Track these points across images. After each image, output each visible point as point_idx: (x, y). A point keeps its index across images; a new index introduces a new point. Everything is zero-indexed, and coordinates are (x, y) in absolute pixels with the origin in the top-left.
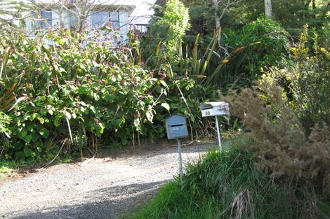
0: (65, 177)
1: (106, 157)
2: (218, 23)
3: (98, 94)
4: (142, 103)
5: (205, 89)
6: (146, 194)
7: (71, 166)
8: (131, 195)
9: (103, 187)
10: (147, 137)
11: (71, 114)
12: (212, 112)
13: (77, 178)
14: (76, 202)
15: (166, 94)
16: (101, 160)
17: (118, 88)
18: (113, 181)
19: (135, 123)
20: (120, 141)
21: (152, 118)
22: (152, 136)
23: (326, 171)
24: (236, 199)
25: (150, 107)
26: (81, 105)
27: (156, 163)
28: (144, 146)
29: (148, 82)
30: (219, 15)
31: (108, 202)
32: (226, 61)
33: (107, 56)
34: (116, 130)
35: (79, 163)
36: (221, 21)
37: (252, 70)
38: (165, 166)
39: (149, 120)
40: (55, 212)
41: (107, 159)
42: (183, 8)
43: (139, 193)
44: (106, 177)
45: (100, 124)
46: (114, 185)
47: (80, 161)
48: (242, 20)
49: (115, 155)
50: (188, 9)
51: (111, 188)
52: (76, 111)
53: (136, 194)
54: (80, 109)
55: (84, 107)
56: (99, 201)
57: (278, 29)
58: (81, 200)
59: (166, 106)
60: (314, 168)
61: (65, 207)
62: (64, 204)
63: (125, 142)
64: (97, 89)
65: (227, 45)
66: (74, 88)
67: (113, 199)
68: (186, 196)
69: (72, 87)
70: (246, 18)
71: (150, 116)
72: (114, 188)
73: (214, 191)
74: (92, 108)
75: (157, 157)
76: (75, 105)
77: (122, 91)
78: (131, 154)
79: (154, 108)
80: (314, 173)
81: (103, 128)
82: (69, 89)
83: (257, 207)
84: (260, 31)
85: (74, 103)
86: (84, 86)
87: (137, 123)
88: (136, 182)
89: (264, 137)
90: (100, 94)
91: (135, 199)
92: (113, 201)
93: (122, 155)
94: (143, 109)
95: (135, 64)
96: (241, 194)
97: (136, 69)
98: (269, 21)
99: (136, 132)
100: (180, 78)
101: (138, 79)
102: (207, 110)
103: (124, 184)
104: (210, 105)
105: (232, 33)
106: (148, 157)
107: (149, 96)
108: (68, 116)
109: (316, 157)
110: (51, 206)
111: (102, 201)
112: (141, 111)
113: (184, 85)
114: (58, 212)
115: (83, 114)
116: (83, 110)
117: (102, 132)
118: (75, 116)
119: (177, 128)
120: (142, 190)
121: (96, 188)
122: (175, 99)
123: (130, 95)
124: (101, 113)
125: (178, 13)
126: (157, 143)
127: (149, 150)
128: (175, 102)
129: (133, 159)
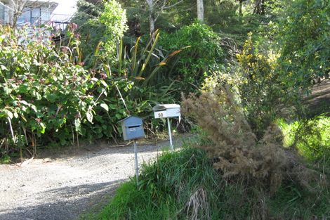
0: (8, 178)
1: (46, 157)
2: (152, 26)
3: (39, 93)
4: (84, 104)
5: (142, 91)
6: (100, 195)
7: (11, 167)
8: (84, 196)
9: (52, 188)
10: (86, 138)
11: (13, 113)
12: (165, 114)
13: (20, 179)
14: (29, 204)
15: (106, 94)
16: (41, 160)
17: (60, 87)
18: (61, 181)
19: (76, 123)
20: (58, 141)
21: (92, 118)
22: (91, 137)
23: (274, 171)
24: (192, 198)
25: (90, 107)
26: (22, 104)
27: (98, 164)
28: (82, 146)
29: (89, 82)
30: (153, 18)
31: (62, 203)
32: (163, 63)
33: (47, 55)
34: (57, 131)
35: (19, 164)
36: (155, 24)
37: (186, 73)
38: (109, 166)
39: (89, 120)
40: (11, 214)
41: (47, 160)
42: (120, 10)
43: (91, 194)
44: (51, 178)
45: (42, 124)
46: (63, 186)
47: (20, 161)
48: (174, 24)
49: (54, 156)
50: (125, 10)
51: (61, 189)
52: (18, 110)
53: (89, 195)
54: (21, 108)
55: (26, 106)
56: (52, 202)
57: (211, 34)
58: (33, 202)
59: (105, 106)
60: (265, 168)
61: (20, 209)
62: (17, 206)
63: (64, 142)
64: (38, 88)
65: (161, 47)
66: (15, 87)
67: (66, 200)
68: (143, 196)
69: (14, 85)
70: (179, 21)
71: (90, 117)
72: (64, 188)
73: (170, 191)
74: (34, 107)
75: (97, 158)
76: (16, 104)
77: (63, 90)
78: (71, 154)
79: (94, 108)
80: (265, 173)
81: (44, 128)
82: (11, 87)
83: (211, 205)
84: (195, 36)
85: (15, 103)
86: (26, 84)
87: (77, 123)
88: (85, 183)
89: (219, 139)
90: (42, 94)
91: (89, 199)
92: (67, 202)
93: (61, 156)
94: (83, 109)
95: (76, 64)
96: (197, 193)
97: (77, 69)
98: (202, 26)
99: (75, 133)
100: (118, 79)
101: (79, 79)
102: (160, 112)
103: (73, 184)
104: (163, 107)
105: (166, 35)
106: (88, 158)
107: (89, 96)
108: (10, 115)
109: (268, 158)
110: (4, 208)
111: (56, 202)
112: (82, 111)
113: (123, 86)
114: (14, 214)
115: (25, 113)
116: (24, 109)
117: (43, 132)
118: (17, 116)
119: (134, 129)
120: (94, 190)
121: (45, 189)
122: (112, 99)
123: (71, 95)
124: (42, 112)
125: (115, 14)
126: (96, 143)
127: (88, 150)
128: (113, 103)
129: (73, 160)
